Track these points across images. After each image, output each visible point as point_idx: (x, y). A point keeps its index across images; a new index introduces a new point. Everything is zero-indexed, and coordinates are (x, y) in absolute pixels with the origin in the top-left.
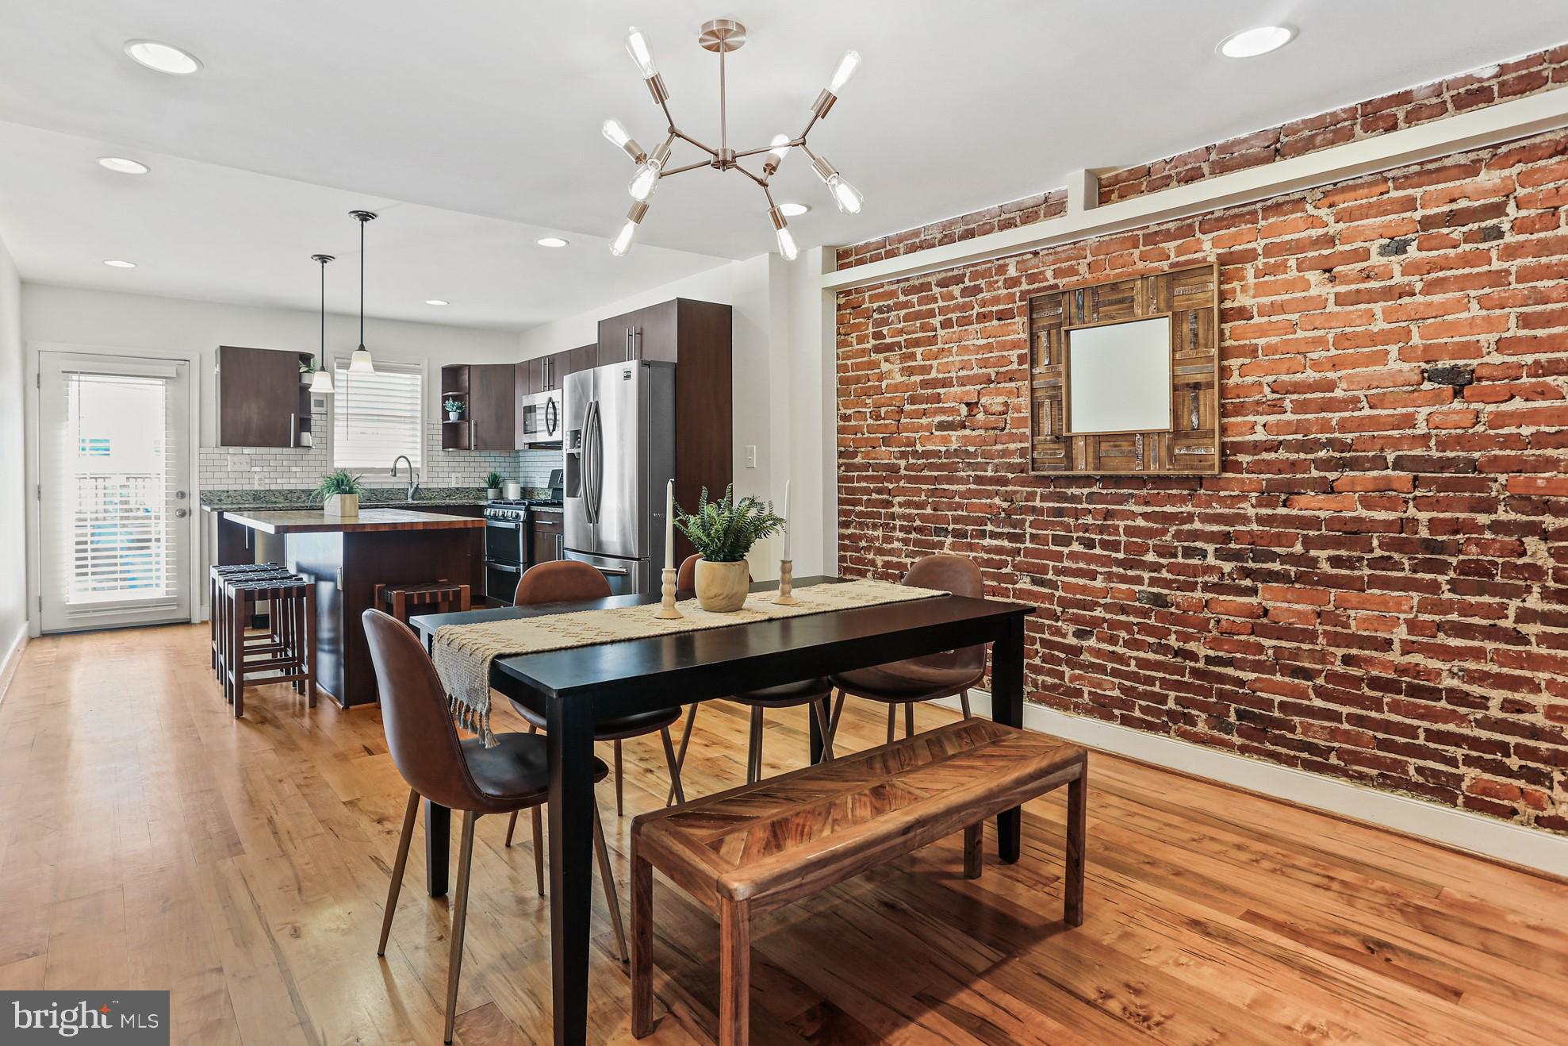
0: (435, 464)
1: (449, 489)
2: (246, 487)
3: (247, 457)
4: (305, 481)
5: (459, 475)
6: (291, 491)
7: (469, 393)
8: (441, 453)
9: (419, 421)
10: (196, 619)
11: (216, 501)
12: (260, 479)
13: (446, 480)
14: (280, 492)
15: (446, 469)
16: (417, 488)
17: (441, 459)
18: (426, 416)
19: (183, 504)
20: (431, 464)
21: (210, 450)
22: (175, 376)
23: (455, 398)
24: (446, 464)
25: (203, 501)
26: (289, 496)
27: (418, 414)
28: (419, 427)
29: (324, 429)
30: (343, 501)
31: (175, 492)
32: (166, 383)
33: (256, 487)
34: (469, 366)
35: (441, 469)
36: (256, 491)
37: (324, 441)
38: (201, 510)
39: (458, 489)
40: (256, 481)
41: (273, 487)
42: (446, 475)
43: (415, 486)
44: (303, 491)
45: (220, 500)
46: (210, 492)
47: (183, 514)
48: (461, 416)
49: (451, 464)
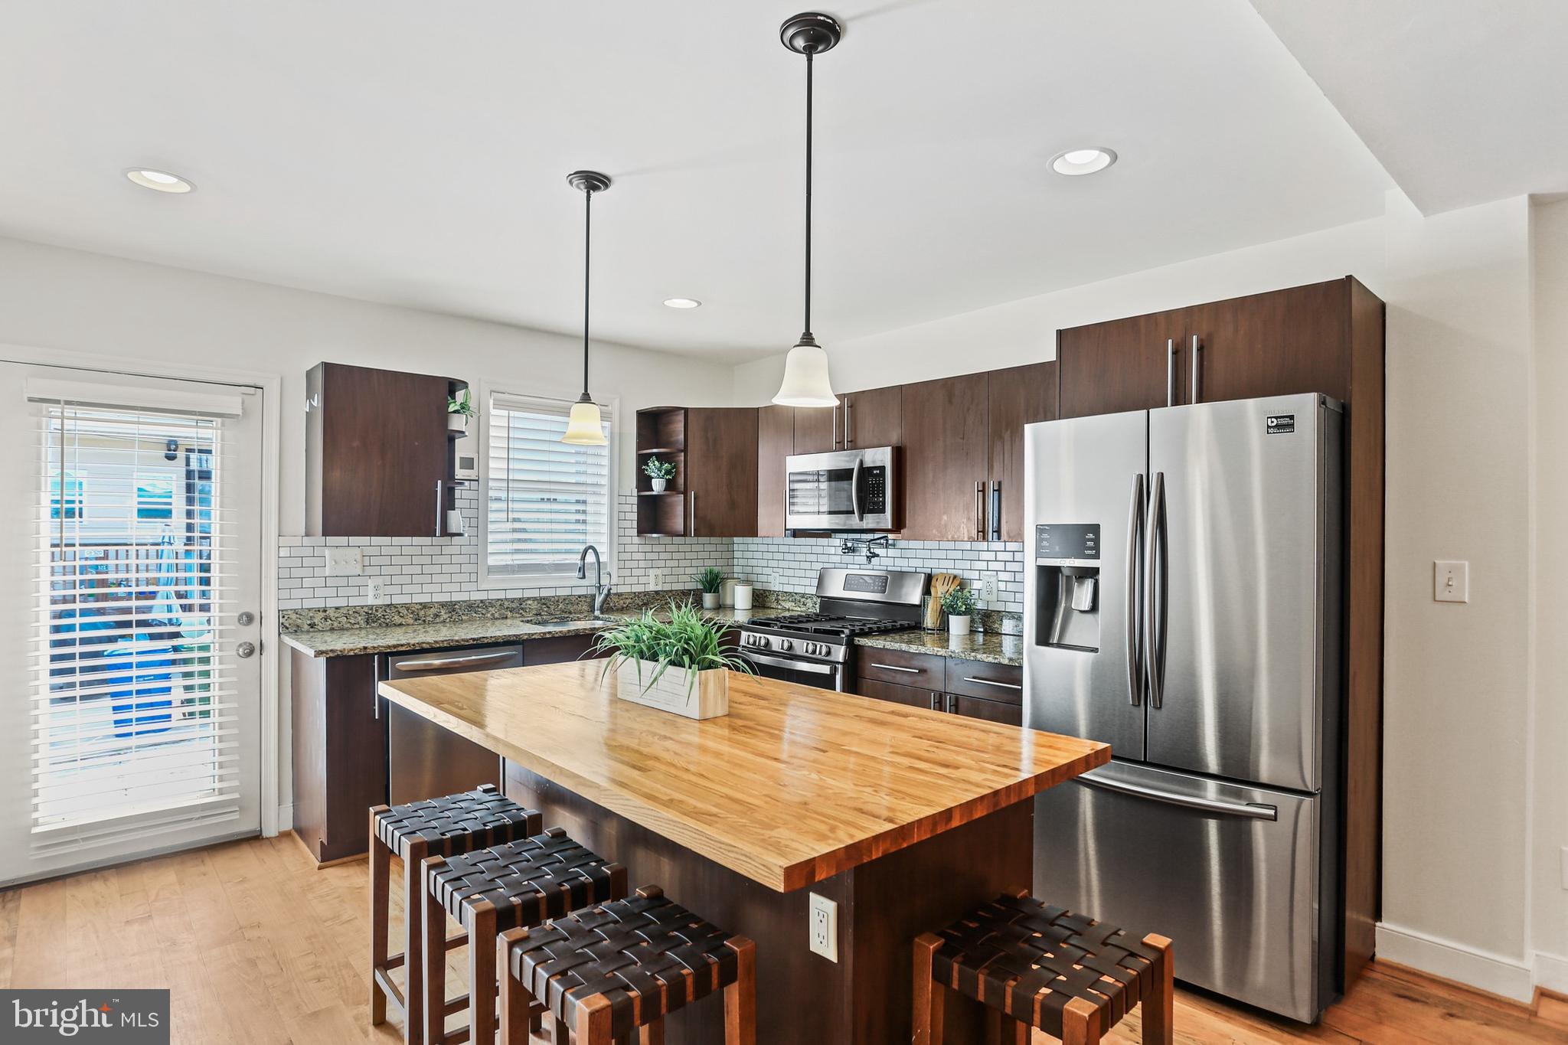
0: (627, 556)
1: (646, 594)
2: (354, 602)
3: (357, 551)
4: (445, 588)
5: (659, 572)
6: (425, 606)
7: (685, 450)
8: (636, 540)
9: (605, 491)
10: (270, 831)
11: (306, 627)
12: (376, 588)
13: (642, 580)
14: (407, 607)
15: (642, 564)
16: (608, 594)
17: (635, 548)
18: (616, 485)
19: (250, 634)
20: (624, 556)
21: (297, 541)
22: (240, 412)
23: (660, 457)
24: (641, 556)
25: (284, 628)
26: (422, 613)
27: (605, 481)
28: (605, 500)
29: (474, 504)
30: (704, 685)
31: (237, 615)
32: (223, 425)
33: (371, 601)
34: (686, 410)
35: (634, 564)
36: (371, 607)
37: (474, 522)
38: (280, 642)
39: (657, 592)
40: (371, 592)
41: (396, 600)
42: (641, 572)
43: (605, 591)
44: (443, 605)
45: (312, 626)
46: (296, 611)
47: (250, 653)
48: (671, 485)
49: (650, 556)
